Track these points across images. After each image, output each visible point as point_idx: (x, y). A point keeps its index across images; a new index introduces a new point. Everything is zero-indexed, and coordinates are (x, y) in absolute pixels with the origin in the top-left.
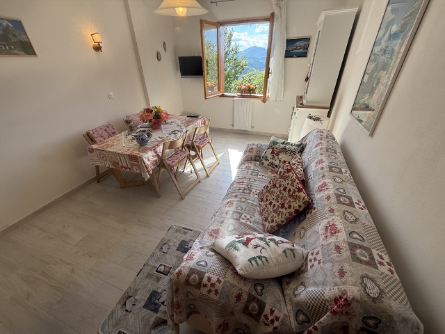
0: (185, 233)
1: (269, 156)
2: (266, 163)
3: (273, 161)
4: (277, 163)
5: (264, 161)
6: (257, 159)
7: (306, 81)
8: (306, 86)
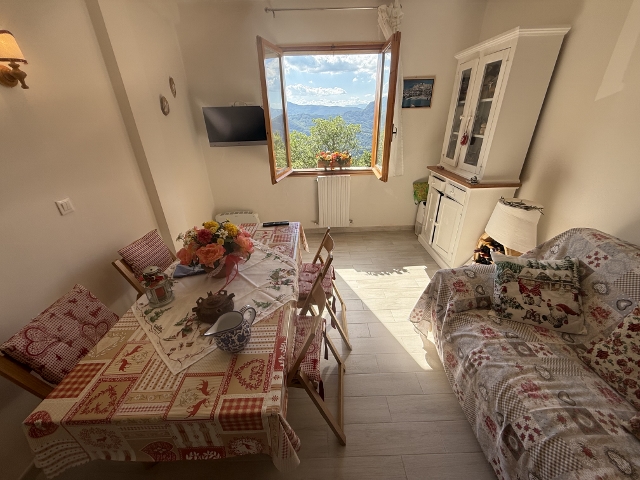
1: (520, 298)
2: (518, 314)
3: (535, 308)
4: (544, 310)
5: (510, 310)
6: (484, 304)
7: (463, 143)
8: (462, 151)
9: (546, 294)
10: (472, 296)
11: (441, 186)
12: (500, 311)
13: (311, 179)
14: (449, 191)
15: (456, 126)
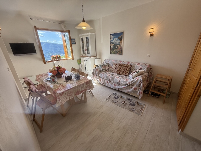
0: (111, 97)
4: (107, 69)
6: (101, 71)
7: (86, 50)
8: (86, 52)
9: (106, 67)
10: (99, 70)
11: (84, 59)
12: (103, 71)
13: (52, 63)
14: (86, 59)
15: (83, 48)
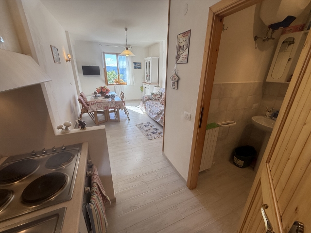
0: (143, 124)
3: (156, 98)
7: (148, 76)
12: (151, 99)
13: (113, 86)
14: (147, 86)
15: (146, 73)
